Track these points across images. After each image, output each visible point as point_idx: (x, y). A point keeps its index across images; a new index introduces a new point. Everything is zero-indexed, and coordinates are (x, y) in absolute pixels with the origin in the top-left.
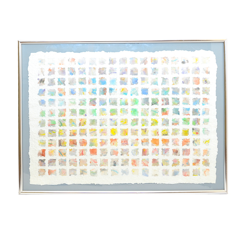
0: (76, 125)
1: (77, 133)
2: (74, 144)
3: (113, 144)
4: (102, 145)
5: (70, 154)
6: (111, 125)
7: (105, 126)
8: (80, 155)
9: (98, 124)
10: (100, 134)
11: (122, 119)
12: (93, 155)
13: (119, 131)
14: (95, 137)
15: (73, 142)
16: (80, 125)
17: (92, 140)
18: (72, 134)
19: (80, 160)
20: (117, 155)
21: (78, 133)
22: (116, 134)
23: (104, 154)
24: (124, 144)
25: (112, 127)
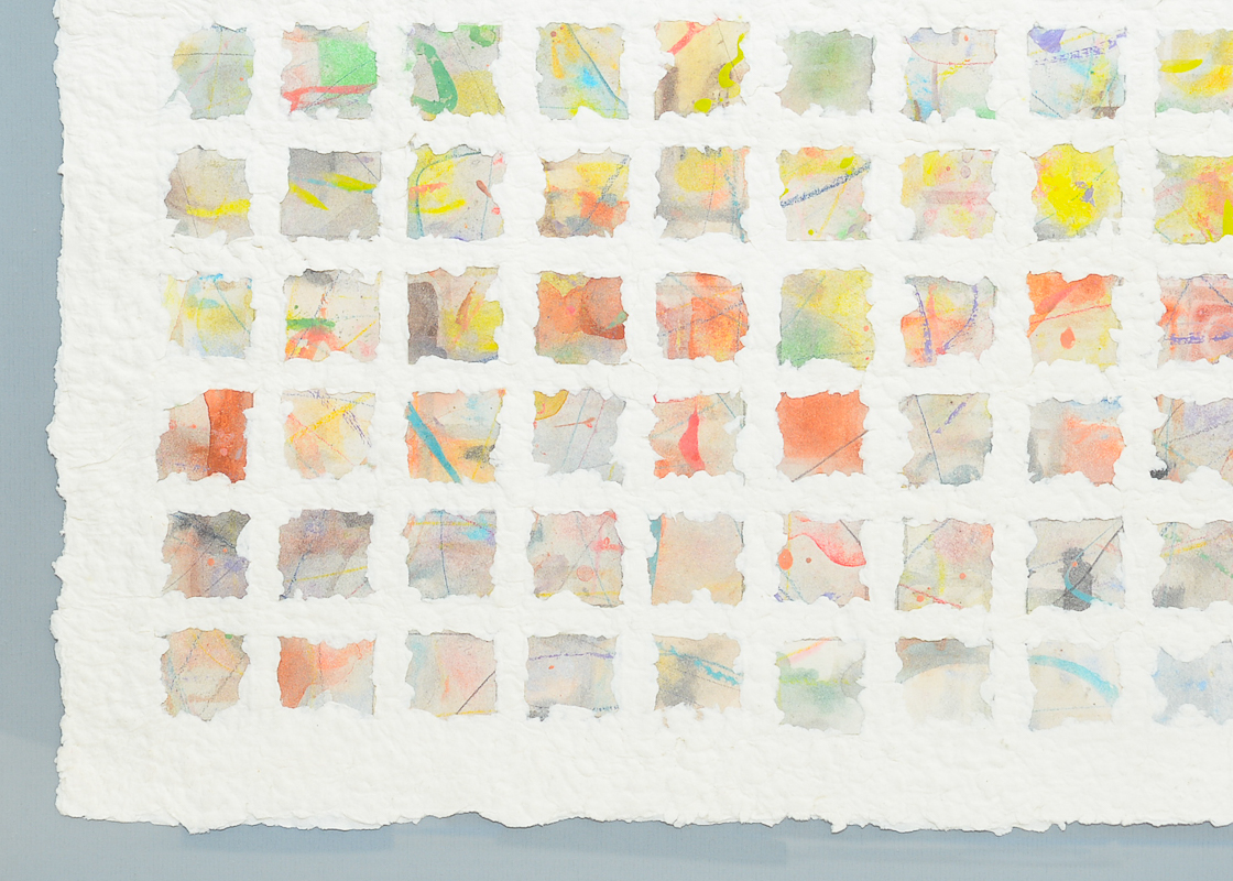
0: (615, 105)
1: (632, 196)
2: (593, 328)
3: (1067, 339)
4: (926, 352)
5: (540, 452)
6: (1045, 107)
7: (965, 118)
8: (662, 469)
9: (890, 87)
10: (908, 218)
11: (1184, 37)
12: (817, 469)
13: (1139, 179)
14: (840, 254)
15: (576, 303)
16: (667, 94)
17: (805, 287)
18: (569, 209)
19: (657, 526)
20: (1102, 475)
21: (641, 195)
22: (1107, 223)
23: (949, 464)
24: (1195, 339)
25: (1051, 133)
